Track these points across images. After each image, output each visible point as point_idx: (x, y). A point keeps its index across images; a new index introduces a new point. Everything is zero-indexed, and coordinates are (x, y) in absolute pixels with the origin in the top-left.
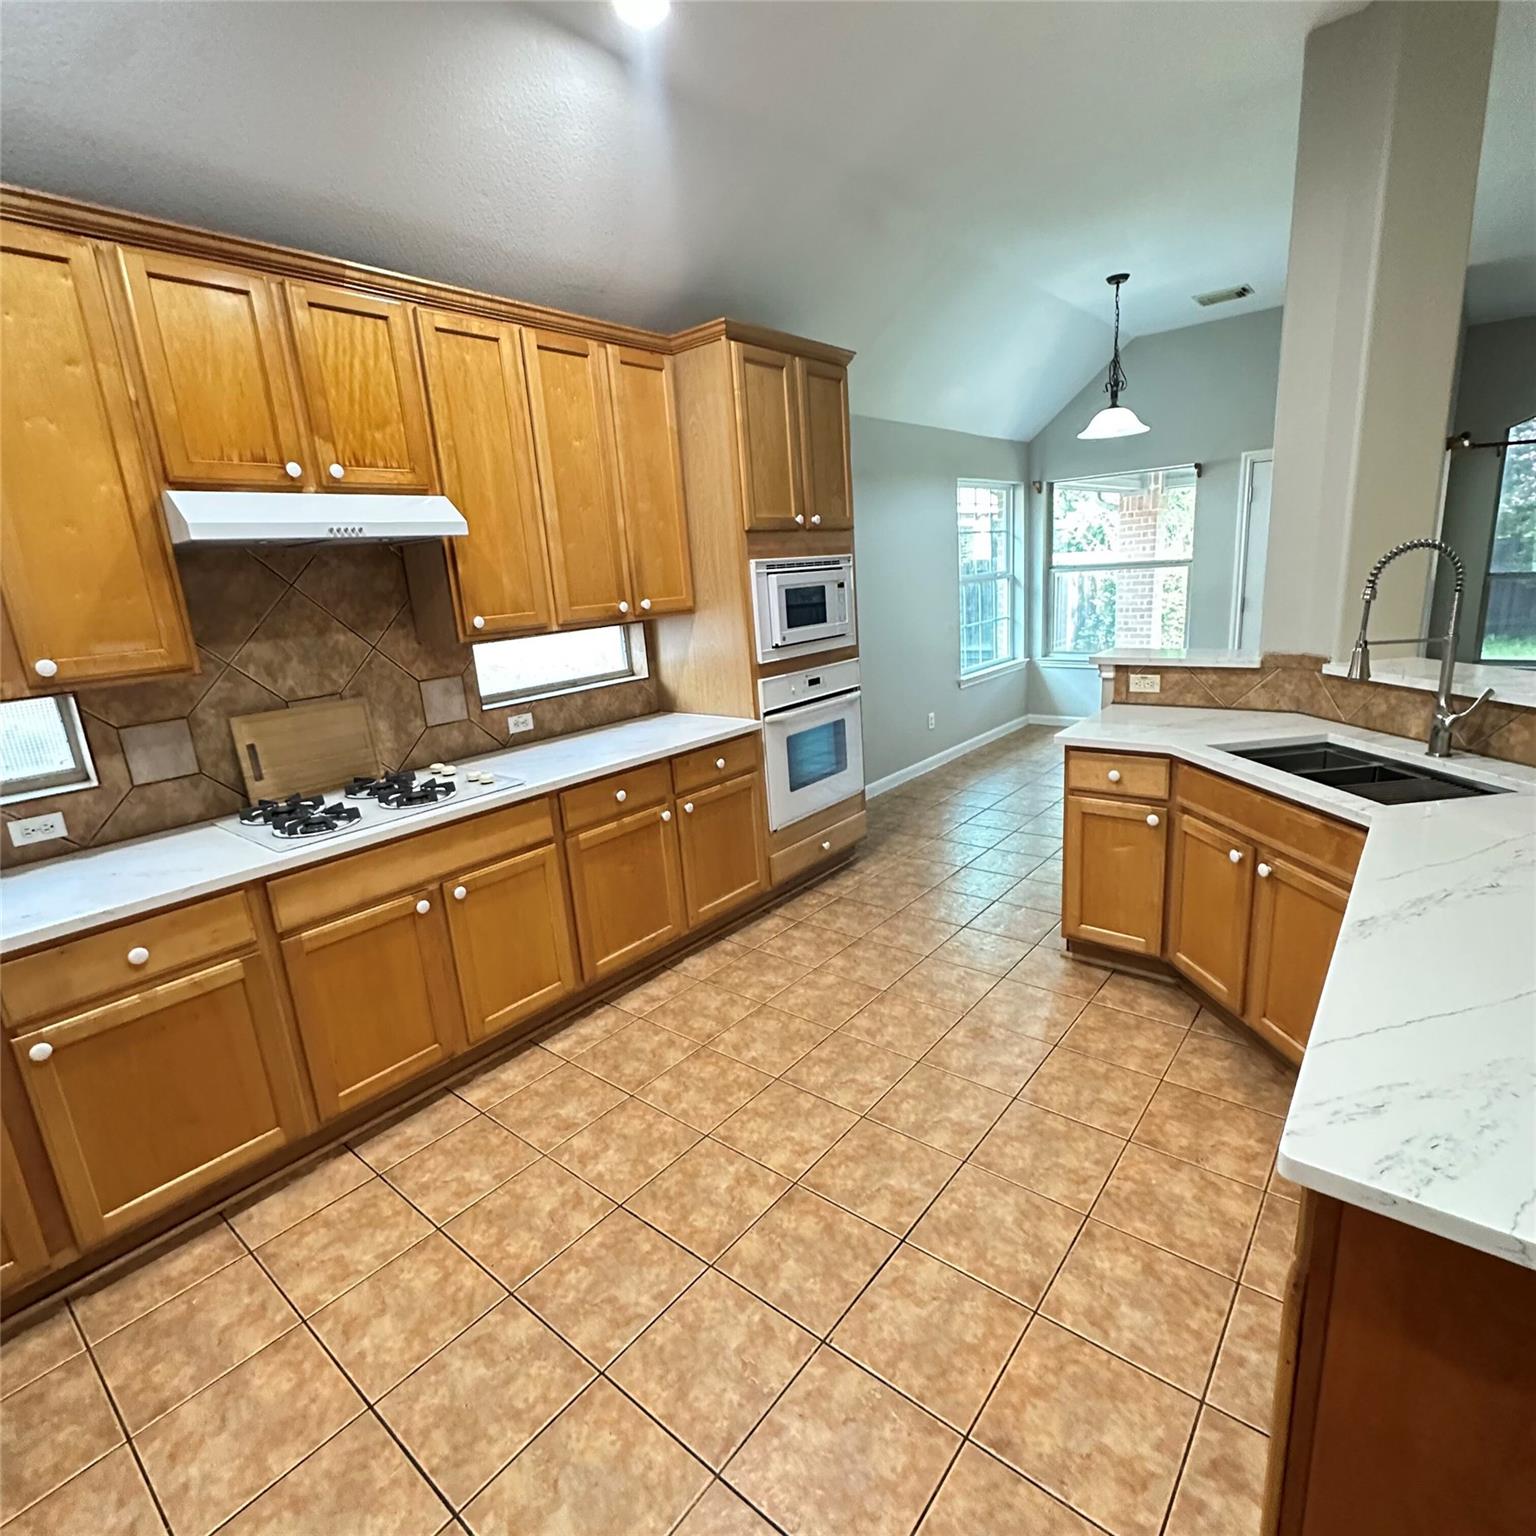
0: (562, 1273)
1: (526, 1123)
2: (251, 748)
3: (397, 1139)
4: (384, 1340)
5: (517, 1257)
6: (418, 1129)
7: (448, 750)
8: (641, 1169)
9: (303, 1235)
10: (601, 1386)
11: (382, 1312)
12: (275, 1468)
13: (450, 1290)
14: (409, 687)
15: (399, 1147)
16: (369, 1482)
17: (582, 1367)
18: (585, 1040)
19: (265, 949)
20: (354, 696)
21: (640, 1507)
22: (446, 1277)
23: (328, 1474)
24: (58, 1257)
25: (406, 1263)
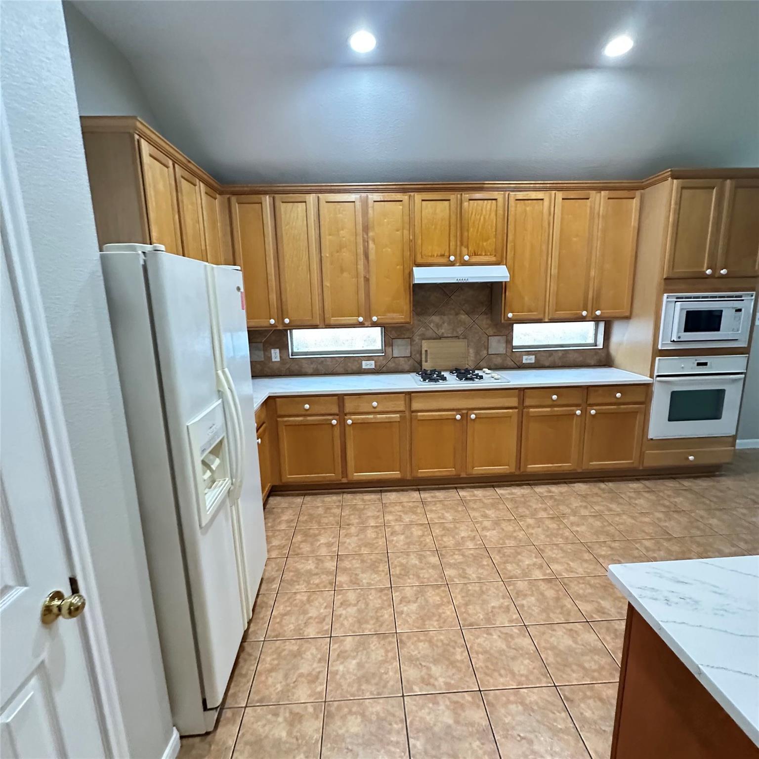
0: (454, 554)
1: (473, 509)
2: (426, 351)
3: (432, 494)
4: (400, 540)
5: (445, 542)
6: (440, 495)
7: (495, 365)
8: (501, 542)
9: (396, 505)
10: (445, 586)
11: (403, 534)
12: (362, 551)
13: (422, 539)
14: (484, 339)
15: (432, 497)
16: (378, 567)
17: (443, 578)
18: (512, 494)
19: (407, 414)
20: (463, 339)
21: (435, 619)
22: (423, 535)
23: (371, 559)
24: (344, 479)
25: (415, 526)
